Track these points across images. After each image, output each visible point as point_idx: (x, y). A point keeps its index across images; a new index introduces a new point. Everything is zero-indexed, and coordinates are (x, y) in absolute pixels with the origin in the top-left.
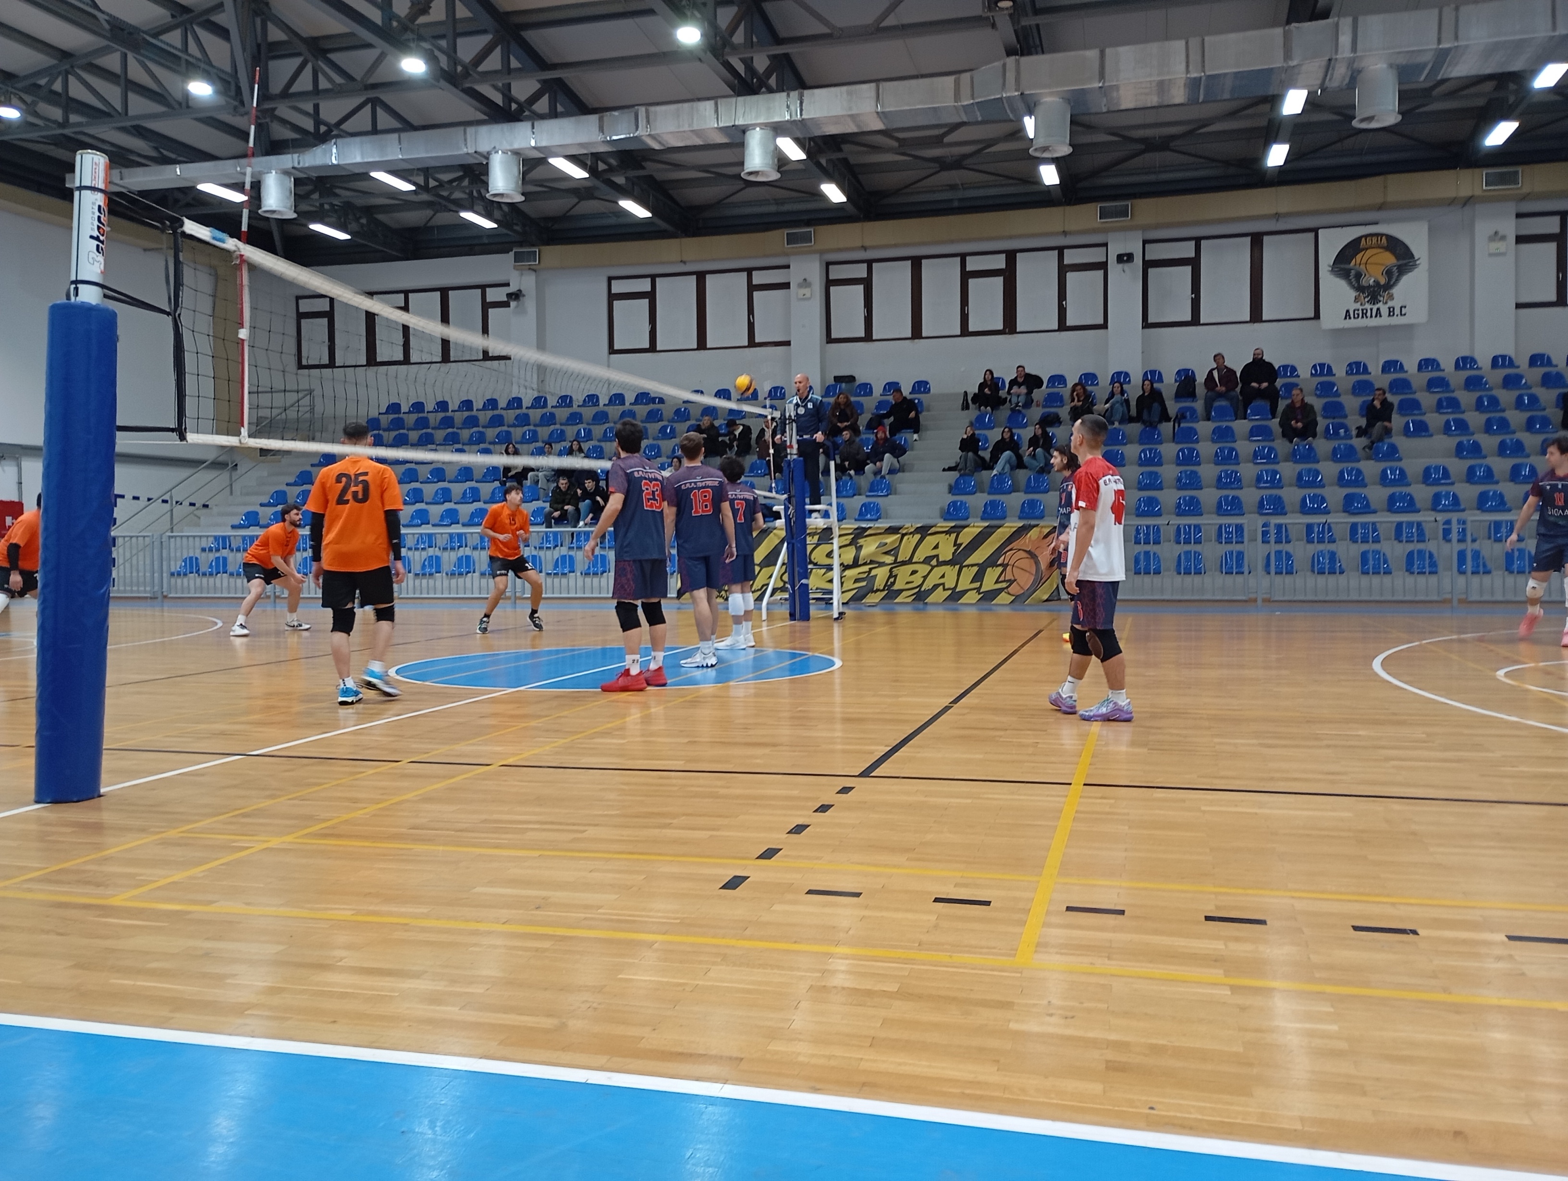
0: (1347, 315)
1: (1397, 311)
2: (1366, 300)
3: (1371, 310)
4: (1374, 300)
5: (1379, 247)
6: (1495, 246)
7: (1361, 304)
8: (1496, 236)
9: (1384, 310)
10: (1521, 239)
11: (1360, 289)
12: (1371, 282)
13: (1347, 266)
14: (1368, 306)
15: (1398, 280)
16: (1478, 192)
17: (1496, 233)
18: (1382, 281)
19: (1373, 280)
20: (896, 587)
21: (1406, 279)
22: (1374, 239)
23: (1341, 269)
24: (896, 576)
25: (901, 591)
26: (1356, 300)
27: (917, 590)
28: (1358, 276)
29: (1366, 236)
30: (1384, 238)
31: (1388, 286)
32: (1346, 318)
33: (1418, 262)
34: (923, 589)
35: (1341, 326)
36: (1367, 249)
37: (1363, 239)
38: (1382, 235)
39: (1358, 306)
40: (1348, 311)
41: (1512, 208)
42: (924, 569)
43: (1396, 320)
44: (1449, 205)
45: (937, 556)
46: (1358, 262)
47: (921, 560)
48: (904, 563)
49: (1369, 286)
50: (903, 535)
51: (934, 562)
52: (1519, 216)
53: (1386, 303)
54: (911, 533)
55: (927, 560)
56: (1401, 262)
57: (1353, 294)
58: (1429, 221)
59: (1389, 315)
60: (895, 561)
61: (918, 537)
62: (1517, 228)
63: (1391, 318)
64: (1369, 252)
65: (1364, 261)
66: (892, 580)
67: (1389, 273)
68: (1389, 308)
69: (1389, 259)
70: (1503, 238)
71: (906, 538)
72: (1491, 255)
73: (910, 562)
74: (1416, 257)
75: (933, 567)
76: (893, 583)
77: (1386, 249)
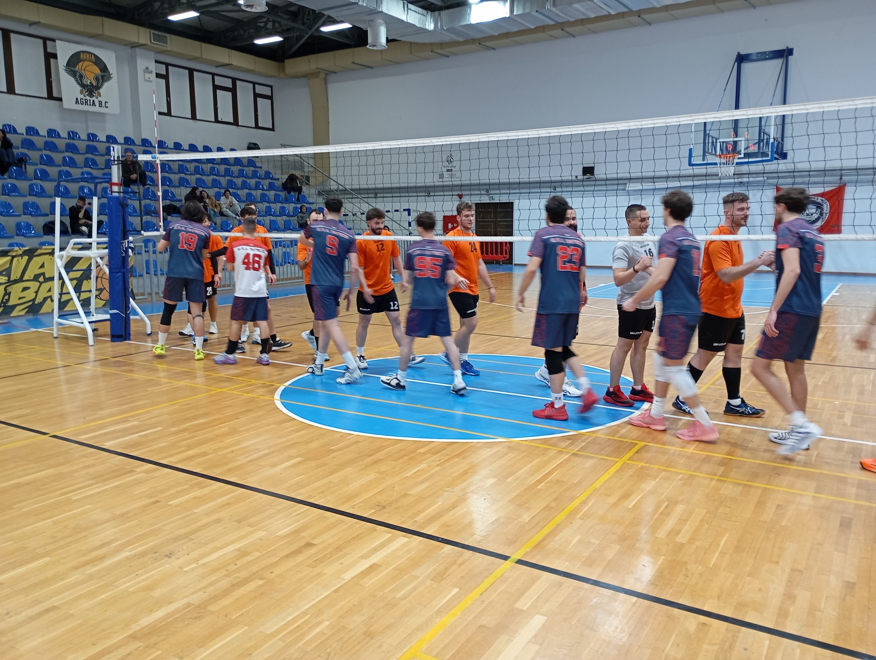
0: (77, 102)
1: (103, 104)
2: (87, 93)
3: (90, 100)
4: (91, 95)
5: (91, 61)
6: (147, 75)
7: (84, 96)
8: (147, 70)
9: (97, 103)
10: (158, 76)
11: (83, 86)
12: (88, 82)
13: (73, 69)
14: (88, 98)
15: (102, 85)
16: (149, 43)
17: (147, 68)
18: (94, 84)
19: (89, 81)
20: (11, 303)
21: (106, 85)
22: (88, 55)
23: (72, 70)
24: (9, 294)
25: (14, 307)
26: (81, 92)
27: (31, 303)
28: (81, 77)
29: (84, 52)
30: (93, 56)
31: (98, 88)
32: (76, 103)
33: (111, 76)
34: (36, 302)
35: (74, 108)
36: (84, 61)
37: (82, 54)
38: (92, 54)
39: (82, 96)
40: (77, 99)
41: (153, 56)
42: (34, 285)
43: (103, 110)
44: (125, 45)
45: (43, 274)
46: (80, 68)
47: (32, 278)
48: (16, 282)
49: (87, 85)
50: (13, 257)
51: (41, 279)
52: (156, 62)
53: (97, 98)
54: (20, 255)
55: (36, 278)
56: (102, 74)
57: (79, 88)
58: (115, 52)
59: (100, 106)
60: (9, 281)
61: (26, 258)
62: (156, 69)
63: (100, 108)
64: (86, 63)
65: (83, 68)
66: (7, 297)
67: (97, 79)
68: (99, 101)
69: (97, 71)
70: (151, 72)
71: (15, 260)
72: (145, 80)
73: (21, 280)
74: (111, 73)
75: (41, 283)
76: (8, 300)
77: (95, 63)
